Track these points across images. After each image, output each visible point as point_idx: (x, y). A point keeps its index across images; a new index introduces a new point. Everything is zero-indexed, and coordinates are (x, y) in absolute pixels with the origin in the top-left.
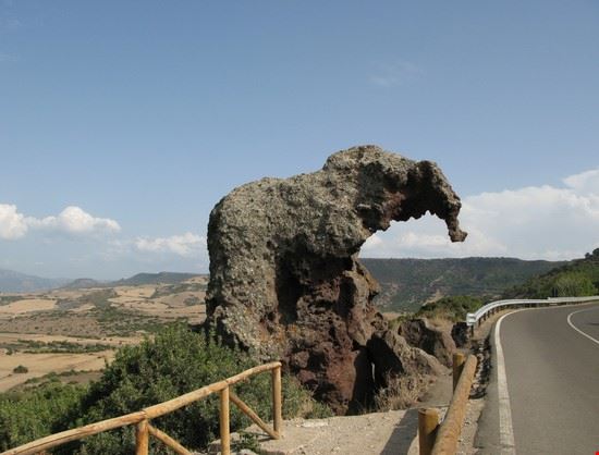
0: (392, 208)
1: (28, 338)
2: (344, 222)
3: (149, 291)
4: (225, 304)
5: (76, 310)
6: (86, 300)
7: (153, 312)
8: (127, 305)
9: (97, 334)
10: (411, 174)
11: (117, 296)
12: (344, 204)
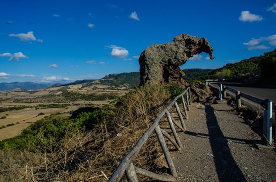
0: (194, 51)
1: (42, 104)
2: (182, 55)
3: (80, 86)
4: (149, 79)
5: (56, 94)
6: (59, 90)
7: (83, 93)
8: (73, 91)
9: (64, 101)
10: (199, 42)
11: (69, 88)
12: (181, 50)
